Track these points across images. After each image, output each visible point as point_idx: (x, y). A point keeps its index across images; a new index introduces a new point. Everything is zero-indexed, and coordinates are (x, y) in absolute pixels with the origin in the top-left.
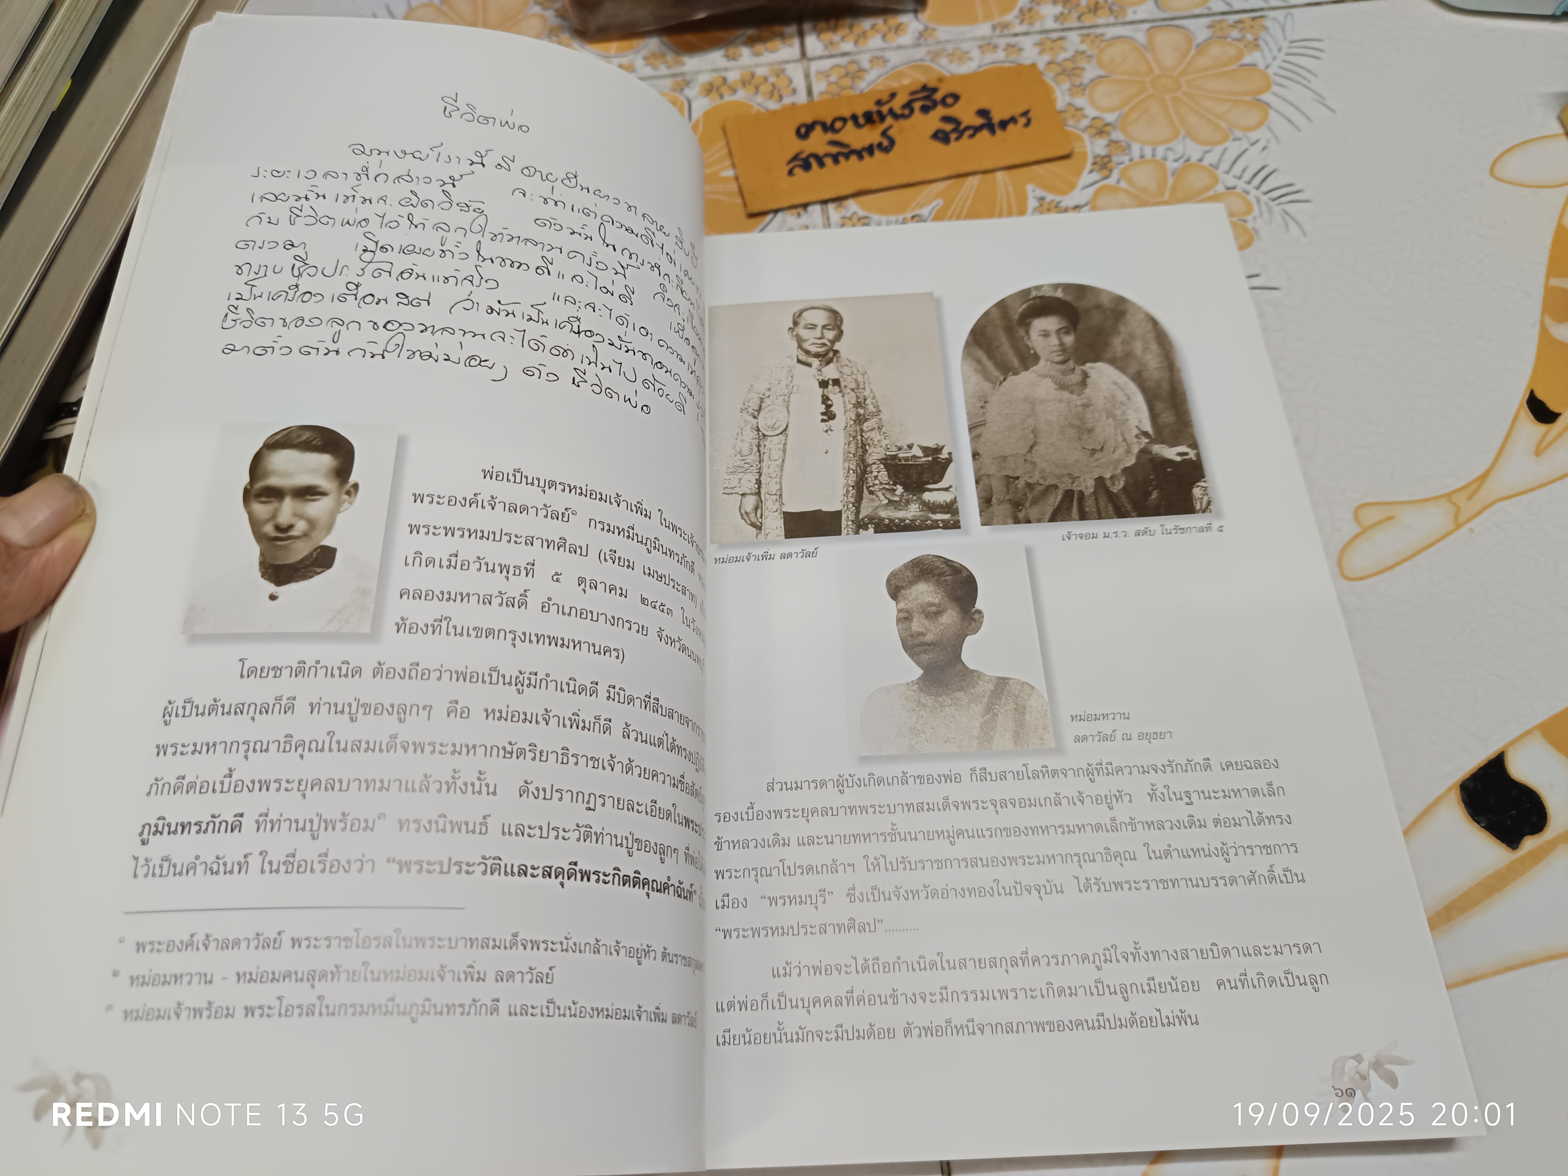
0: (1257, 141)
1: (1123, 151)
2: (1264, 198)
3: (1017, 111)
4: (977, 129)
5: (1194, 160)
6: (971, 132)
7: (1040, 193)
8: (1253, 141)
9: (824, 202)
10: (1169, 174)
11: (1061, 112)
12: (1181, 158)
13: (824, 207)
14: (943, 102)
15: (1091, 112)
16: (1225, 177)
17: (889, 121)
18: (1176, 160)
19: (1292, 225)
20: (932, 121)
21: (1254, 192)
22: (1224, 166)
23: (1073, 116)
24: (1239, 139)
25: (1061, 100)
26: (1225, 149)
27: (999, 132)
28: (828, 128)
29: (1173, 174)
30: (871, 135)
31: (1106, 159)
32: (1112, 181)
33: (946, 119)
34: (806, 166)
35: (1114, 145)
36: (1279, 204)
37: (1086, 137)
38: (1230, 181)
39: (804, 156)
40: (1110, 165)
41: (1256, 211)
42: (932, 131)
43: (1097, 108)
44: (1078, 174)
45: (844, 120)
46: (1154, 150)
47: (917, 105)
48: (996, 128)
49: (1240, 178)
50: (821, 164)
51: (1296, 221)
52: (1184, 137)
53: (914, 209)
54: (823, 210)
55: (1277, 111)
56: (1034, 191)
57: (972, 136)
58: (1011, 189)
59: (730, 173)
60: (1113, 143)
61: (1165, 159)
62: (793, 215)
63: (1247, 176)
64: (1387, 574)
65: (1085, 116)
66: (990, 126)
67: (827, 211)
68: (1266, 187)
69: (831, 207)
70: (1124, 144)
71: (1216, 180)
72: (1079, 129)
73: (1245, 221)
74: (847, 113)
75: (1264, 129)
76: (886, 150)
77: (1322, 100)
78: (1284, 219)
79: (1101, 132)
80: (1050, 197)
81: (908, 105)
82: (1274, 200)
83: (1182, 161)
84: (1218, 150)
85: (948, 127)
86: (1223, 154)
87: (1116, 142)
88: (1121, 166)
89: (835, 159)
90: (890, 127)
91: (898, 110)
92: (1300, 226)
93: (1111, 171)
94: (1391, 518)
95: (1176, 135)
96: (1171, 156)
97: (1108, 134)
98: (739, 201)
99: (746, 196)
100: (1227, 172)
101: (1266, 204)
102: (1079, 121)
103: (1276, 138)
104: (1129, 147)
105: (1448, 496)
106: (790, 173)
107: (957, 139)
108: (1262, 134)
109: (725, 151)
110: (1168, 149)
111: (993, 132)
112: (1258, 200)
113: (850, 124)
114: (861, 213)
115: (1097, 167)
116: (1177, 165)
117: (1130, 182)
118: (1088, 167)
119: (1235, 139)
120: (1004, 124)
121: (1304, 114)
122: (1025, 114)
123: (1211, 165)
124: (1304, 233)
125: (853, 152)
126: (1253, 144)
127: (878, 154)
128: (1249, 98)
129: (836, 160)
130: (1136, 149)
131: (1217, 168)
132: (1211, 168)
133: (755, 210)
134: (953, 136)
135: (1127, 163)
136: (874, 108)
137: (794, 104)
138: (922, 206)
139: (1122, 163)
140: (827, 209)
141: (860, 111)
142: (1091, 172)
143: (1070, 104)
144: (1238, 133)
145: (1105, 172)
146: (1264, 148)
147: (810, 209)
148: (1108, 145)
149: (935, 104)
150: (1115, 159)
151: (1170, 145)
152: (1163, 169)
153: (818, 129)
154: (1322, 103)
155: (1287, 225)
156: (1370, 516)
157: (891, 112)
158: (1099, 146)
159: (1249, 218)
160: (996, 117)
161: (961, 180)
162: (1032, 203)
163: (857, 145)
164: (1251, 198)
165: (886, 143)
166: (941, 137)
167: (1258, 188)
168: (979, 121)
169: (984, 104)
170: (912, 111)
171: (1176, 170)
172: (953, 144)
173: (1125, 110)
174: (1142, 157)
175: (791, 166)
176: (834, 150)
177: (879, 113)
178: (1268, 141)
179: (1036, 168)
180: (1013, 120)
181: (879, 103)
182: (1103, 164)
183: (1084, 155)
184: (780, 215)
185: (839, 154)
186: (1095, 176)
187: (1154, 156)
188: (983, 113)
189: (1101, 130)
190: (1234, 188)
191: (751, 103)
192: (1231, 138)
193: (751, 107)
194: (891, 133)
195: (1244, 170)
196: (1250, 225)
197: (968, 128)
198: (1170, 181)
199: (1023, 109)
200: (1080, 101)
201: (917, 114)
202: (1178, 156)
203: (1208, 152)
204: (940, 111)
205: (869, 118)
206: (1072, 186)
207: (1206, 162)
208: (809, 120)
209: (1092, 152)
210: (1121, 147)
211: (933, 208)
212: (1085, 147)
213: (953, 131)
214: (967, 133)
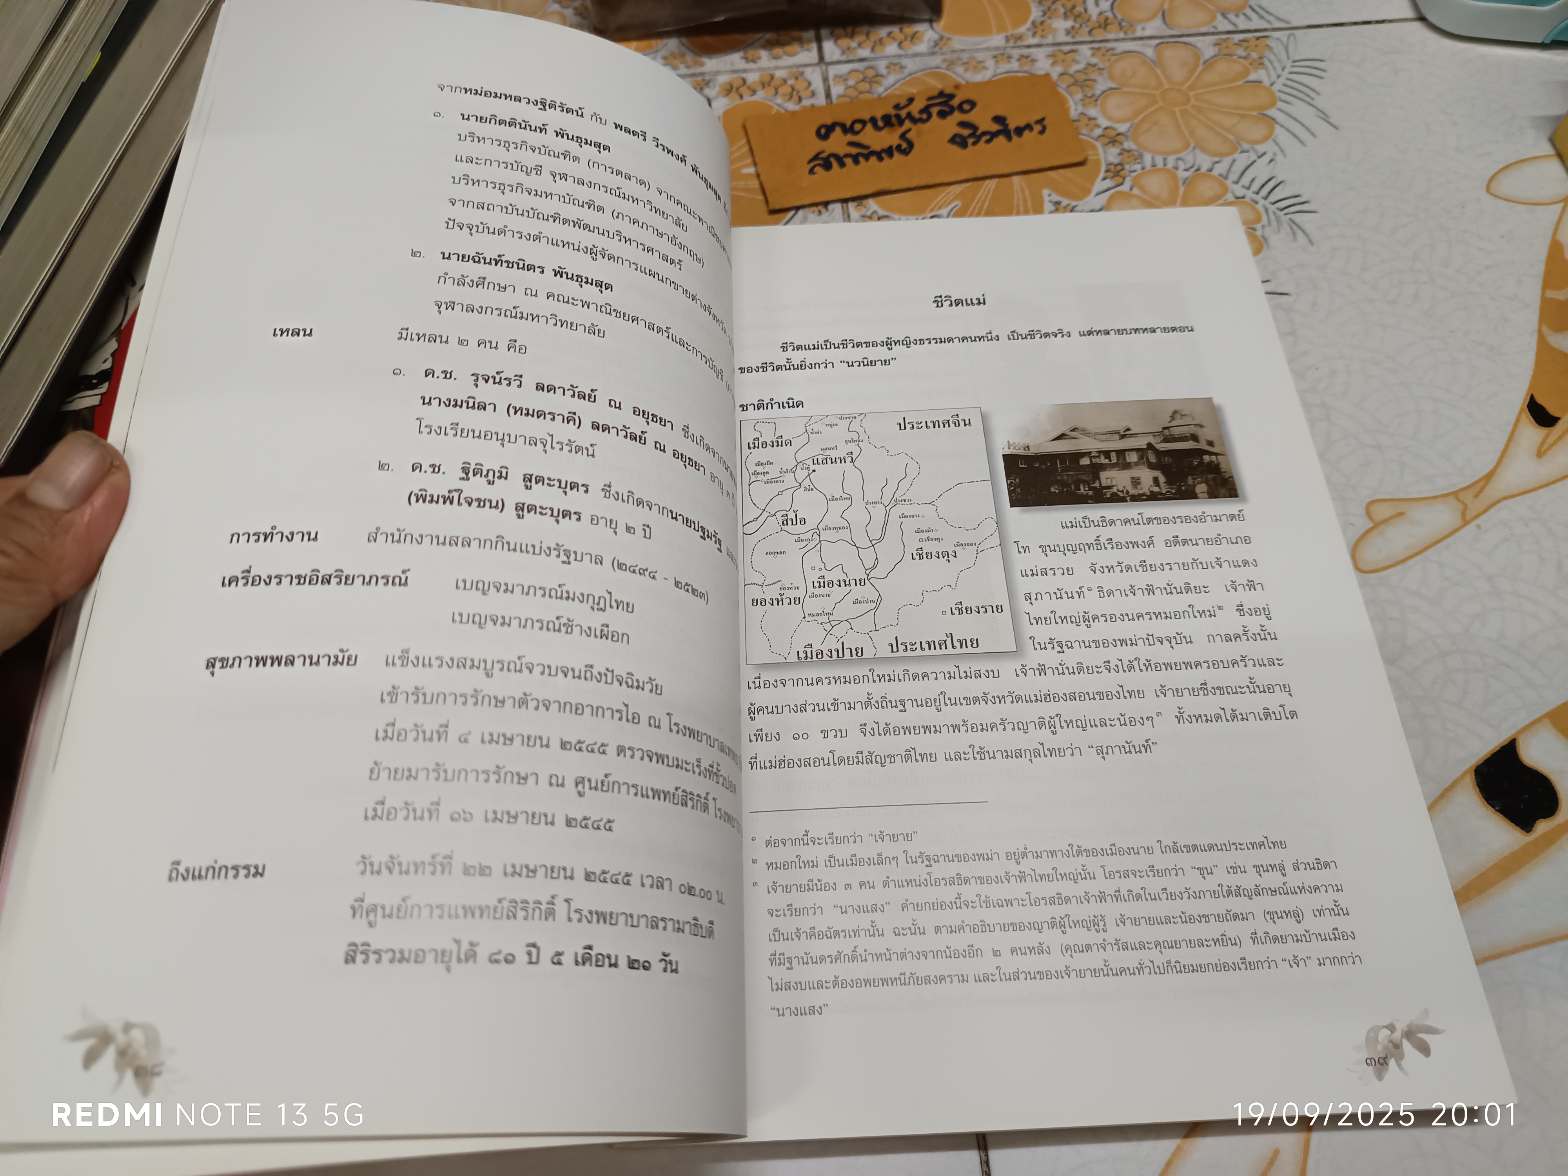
0: (1264, 154)
1: (1136, 159)
2: (1272, 208)
3: (1032, 118)
4: (994, 135)
5: (1204, 169)
6: (988, 137)
7: (1055, 197)
8: (1260, 154)
9: (845, 201)
10: (1181, 183)
11: (1074, 121)
12: (1192, 167)
13: (845, 205)
14: (960, 107)
15: (1104, 122)
16: (1235, 186)
17: (907, 124)
18: (1186, 170)
19: (1300, 234)
20: (950, 126)
21: (1262, 202)
22: (1233, 177)
23: (1087, 125)
24: (1247, 152)
25: (1074, 110)
26: (1234, 161)
27: (1015, 138)
28: (847, 129)
29: (1184, 183)
30: (889, 138)
31: (1119, 168)
32: (1125, 187)
33: (963, 124)
34: (827, 166)
35: (1126, 154)
36: (1286, 214)
37: (1098, 145)
38: (1239, 190)
39: (824, 155)
40: (1122, 173)
41: (1265, 220)
42: (949, 136)
43: (1110, 119)
44: (1092, 181)
45: (863, 123)
46: (1165, 159)
47: (934, 110)
48: (1012, 133)
49: (1248, 188)
50: (842, 164)
51: (1303, 231)
52: (1194, 148)
53: (932, 209)
54: (843, 207)
55: (1282, 126)
56: (1049, 195)
57: (988, 141)
58: (1027, 193)
59: (751, 170)
60: (1124, 151)
61: (1177, 168)
62: (814, 212)
63: (1256, 186)
64: (1400, 567)
65: (1098, 126)
66: (1006, 132)
67: (848, 209)
68: (1273, 197)
69: (851, 206)
70: (1136, 153)
71: (1226, 190)
72: (1092, 138)
73: (1254, 229)
74: (866, 117)
75: (1270, 142)
76: (905, 152)
77: (1325, 117)
78: (1292, 229)
79: (1113, 142)
80: (1065, 202)
81: (926, 110)
82: (1282, 210)
83: (1192, 170)
84: (1227, 161)
85: (966, 132)
86: (1232, 165)
87: (1129, 151)
88: (1134, 174)
89: (856, 159)
90: (909, 130)
91: (916, 115)
92: (1307, 235)
93: (1124, 178)
94: (1402, 514)
95: (1187, 146)
96: (1182, 165)
97: (1121, 143)
98: (761, 197)
99: (767, 193)
100: (1236, 183)
101: (1274, 213)
102: (1092, 130)
103: (1282, 151)
104: (1141, 156)
105: (1455, 494)
106: (811, 171)
107: (974, 144)
108: (1268, 147)
109: (746, 149)
110: (1178, 159)
111: (1009, 138)
112: (1267, 210)
113: (869, 126)
114: (881, 212)
115: (1110, 174)
116: (1187, 174)
117: (1142, 189)
118: (1102, 174)
119: (1243, 152)
120: (1019, 131)
121: (1308, 129)
122: (1041, 121)
123: (1220, 175)
124: (1311, 242)
125: (873, 153)
126: (1260, 157)
127: (897, 156)
128: (1255, 113)
129: (856, 162)
130: (1148, 158)
131: (1226, 178)
132: (1221, 178)
133: (777, 207)
134: (971, 141)
135: (1139, 171)
136: (893, 112)
137: (813, 106)
138: (940, 207)
139: (1135, 171)
140: (847, 206)
141: (879, 115)
142: (1104, 179)
143: (1082, 114)
144: (1246, 146)
145: (1118, 180)
146: (1271, 161)
147: (831, 207)
148: (1120, 154)
149: (952, 110)
150: (1127, 167)
151: (1181, 155)
152: (1174, 178)
153: (838, 130)
154: (1325, 120)
155: (1294, 234)
156: (1382, 512)
157: (909, 115)
158: (1112, 155)
159: (1258, 226)
160: (1012, 125)
161: (979, 183)
162: (1048, 206)
163: (877, 147)
164: (1260, 207)
165: (904, 146)
166: (959, 141)
167: (1266, 198)
168: (995, 127)
169: (1000, 112)
170: (930, 116)
171: (1187, 178)
172: (970, 148)
173: (1137, 121)
174: (1154, 166)
175: (812, 164)
176: (854, 151)
177: (898, 116)
178: (1275, 154)
179: (1051, 174)
180: (1029, 127)
181: (897, 107)
182: (1116, 172)
183: (1098, 163)
184: (801, 212)
185: (859, 154)
186: (1108, 183)
187: (1165, 165)
188: (999, 119)
189: (1113, 139)
190: (1243, 197)
191: (770, 103)
192: (1239, 150)
193: (771, 107)
194: (908, 136)
195: (1253, 180)
196: (1259, 233)
197: (984, 133)
198: (1182, 189)
199: (1039, 117)
200: (1092, 112)
201: (935, 118)
202: (1188, 166)
203: (1217, 162)
204: (957, 116)
205: (888, 121)
206: (1087, 192)
207: (1216, 172)
208: (829, 122)
209: (1106, 160)
210: (1133, 155)
211: (952, 210)
212: (1098, 155)
213: (970, 136)
214: (984, 138)
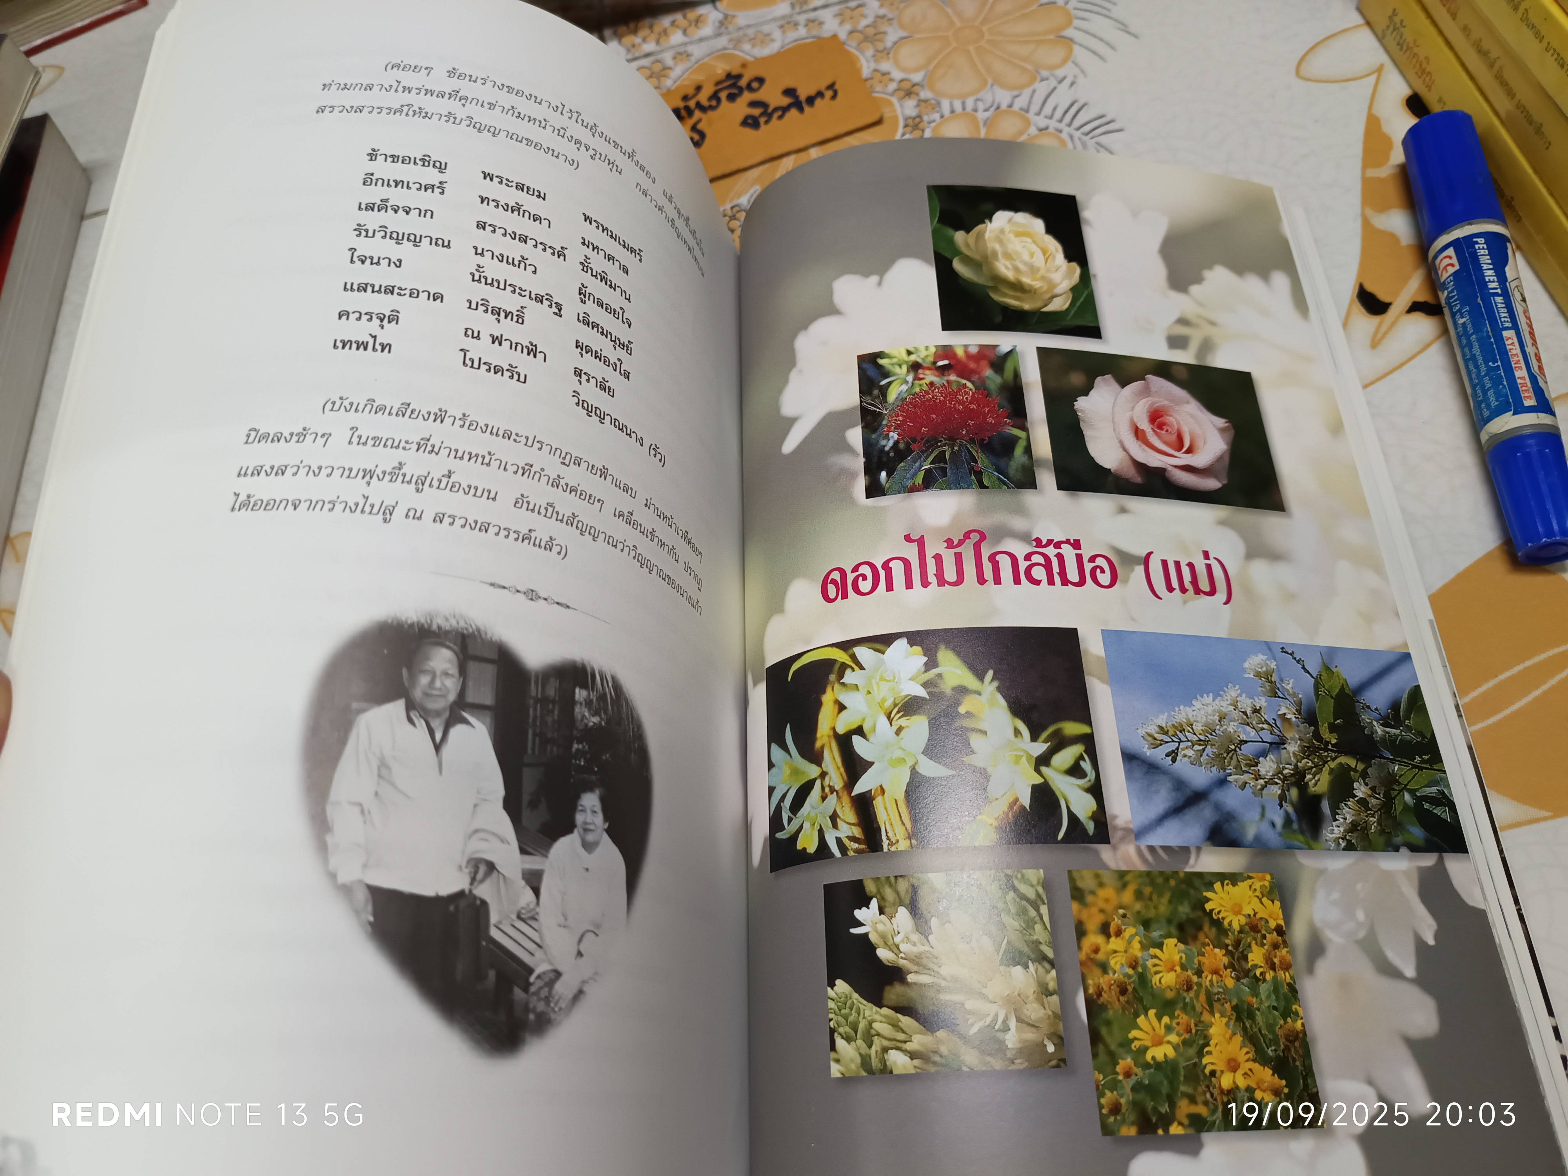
0: (1064, 78)
1: (933, 109)
2: (1077, 134)
3: (822, 85)
4: (785, 110)
5: (1004, 106)
6: (780, 113)
8: (1060, 79)
10: (981, 124)
11: (867, 80)
14: (749, 87)
15: (898, 75)
16: (1037, 118)
17: (697, 114)
18: (986, 110)
20: (740, 108)
21: (1066, 130)
22: (1035, 108)
23: (880, 82)
24: (1046, 79)
25: (866, 67)
26: (1034, 91)
27: (807, 109)
29: (985, 124)
31: (918, 120)
33: (753, 104)
35: (923, 105)
36: (1092, 138)
37: (894, 100)
38: (1042, 122)
40: (921, 125)
41: (1070, 148)
42: (741, 118)
43: (903, 70)
46: (963, 103)
47: (723, 95)
48: (804, 105)
49: (1051, 117)
51: (1111, 152)
52: (992, 85)
53: (732, 199)
55: (1081, 45)
57: (780, 117)
60: (922, 102)
61: (975, 110)
63: (1058, 114)
65: (891, 80)
66: (798, 105)
68: (1077, 122)
70: (933, 102)
71: (1028, 123)
72: (887, 94)
75: (1070, 64)
76: (697, 144)
77: (1124, 28)
78: (1099, 152)
79: (909, 94)
81: (715, 96)
82: (1087, 134)
83: (992, 109)
84: (1026, 93)
85: (756, 112)
86: (1032, 96)
87: (926, 101)
88: (933, 125)
91: (705, 102)
92: (1114, 155)
93: (923, 130)
95: (985, 84)
96: (981, 106)
97: (917, 94)
100: (1038, 114)
101: (1080, 139)
102: (886, 85)
103: (1083, 72)
104: (939, 104)
107: (767, 122)
108: (1068, 70)
110: (977, 100)
111: (801, 109)
112: (1071, 137)
115: (909, 129)
116: (988, 114)
118: (901, 130)
119: (1043, 79)
120: (811, 101)
121: (1108, 44)
122: (831, 86)
123: (1021, 109)
126: (1060, 82)
128: (1052, 37)
130: (945, 105)
131: (1027, 111)
132: (1023, 113)
134: (762, 120)
135: (938, 120)
136: (679, 104)
138: (739, 196)
139: (934, 121)
142: (904, 135)
143: (875, 70)
144: (1044, 73)
145: (918, 133)
146: (1072, 84)
148: (918, 106)
149: (741, 91)
150: (925, 118)
151: (979, 96)
152: (975, 120)
154: (1124, 31)
157: (699, 105)
158: (909, 108)
160: (803, 95)
161: (776, 163)
164: (1065, 135)
165: (696, 137)
166: (751, 123)
167: (1069, 125)
168: (786, 101)
169: (789, 84)
170: (719, 101)
171: (988, 119)
172: (763, 127)
173: (931, 67)
174: (953, 111)
177: (687, 108)
178: (1075, 76)
180: (819, 94)
181: (685, 98)
182: (915, 125)
183: (896, 118)
186: (908, 138)
187: (964, 109)
188: (789, 92)
189: (909, 91)
190: (1047, 128)
192: (1039, 79)
194: (700, 126)
195: (1055, 109)
197: (776, 109)
198: (983, 131)
199: (828, 81)
200: (885, 66)
201: (725, 103)
202: (988, 105)
203: (1017, 96)
204: (747, 97)
205: (676, 115)
207: (1016, 107)
209: (903, 115)
210: (931, 105)
211: (752, 196)
212: (895, 111)
213: (762, 114)
214: (776, 115)
